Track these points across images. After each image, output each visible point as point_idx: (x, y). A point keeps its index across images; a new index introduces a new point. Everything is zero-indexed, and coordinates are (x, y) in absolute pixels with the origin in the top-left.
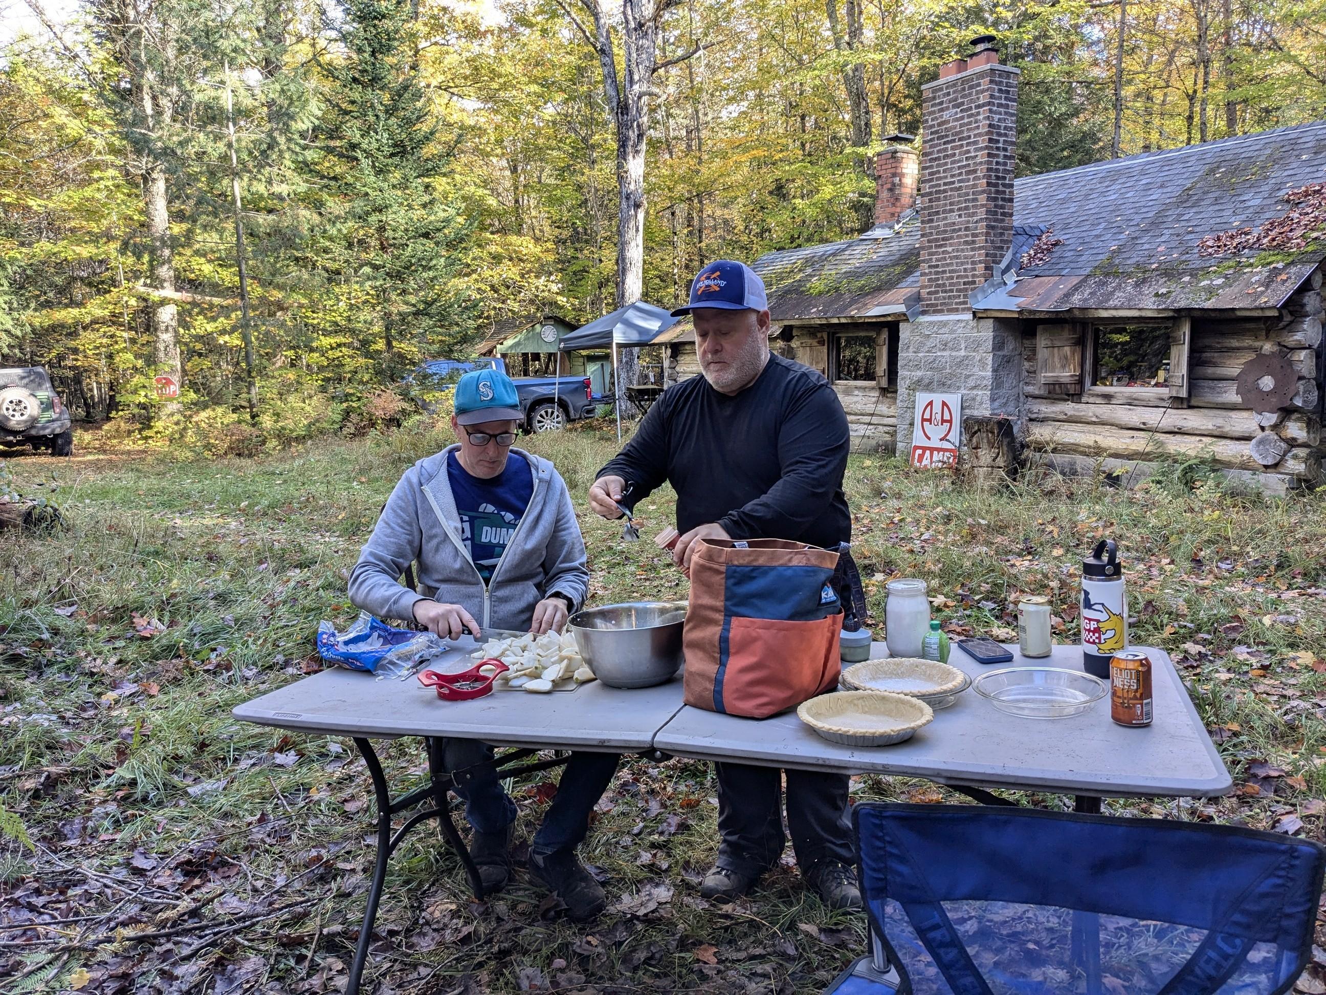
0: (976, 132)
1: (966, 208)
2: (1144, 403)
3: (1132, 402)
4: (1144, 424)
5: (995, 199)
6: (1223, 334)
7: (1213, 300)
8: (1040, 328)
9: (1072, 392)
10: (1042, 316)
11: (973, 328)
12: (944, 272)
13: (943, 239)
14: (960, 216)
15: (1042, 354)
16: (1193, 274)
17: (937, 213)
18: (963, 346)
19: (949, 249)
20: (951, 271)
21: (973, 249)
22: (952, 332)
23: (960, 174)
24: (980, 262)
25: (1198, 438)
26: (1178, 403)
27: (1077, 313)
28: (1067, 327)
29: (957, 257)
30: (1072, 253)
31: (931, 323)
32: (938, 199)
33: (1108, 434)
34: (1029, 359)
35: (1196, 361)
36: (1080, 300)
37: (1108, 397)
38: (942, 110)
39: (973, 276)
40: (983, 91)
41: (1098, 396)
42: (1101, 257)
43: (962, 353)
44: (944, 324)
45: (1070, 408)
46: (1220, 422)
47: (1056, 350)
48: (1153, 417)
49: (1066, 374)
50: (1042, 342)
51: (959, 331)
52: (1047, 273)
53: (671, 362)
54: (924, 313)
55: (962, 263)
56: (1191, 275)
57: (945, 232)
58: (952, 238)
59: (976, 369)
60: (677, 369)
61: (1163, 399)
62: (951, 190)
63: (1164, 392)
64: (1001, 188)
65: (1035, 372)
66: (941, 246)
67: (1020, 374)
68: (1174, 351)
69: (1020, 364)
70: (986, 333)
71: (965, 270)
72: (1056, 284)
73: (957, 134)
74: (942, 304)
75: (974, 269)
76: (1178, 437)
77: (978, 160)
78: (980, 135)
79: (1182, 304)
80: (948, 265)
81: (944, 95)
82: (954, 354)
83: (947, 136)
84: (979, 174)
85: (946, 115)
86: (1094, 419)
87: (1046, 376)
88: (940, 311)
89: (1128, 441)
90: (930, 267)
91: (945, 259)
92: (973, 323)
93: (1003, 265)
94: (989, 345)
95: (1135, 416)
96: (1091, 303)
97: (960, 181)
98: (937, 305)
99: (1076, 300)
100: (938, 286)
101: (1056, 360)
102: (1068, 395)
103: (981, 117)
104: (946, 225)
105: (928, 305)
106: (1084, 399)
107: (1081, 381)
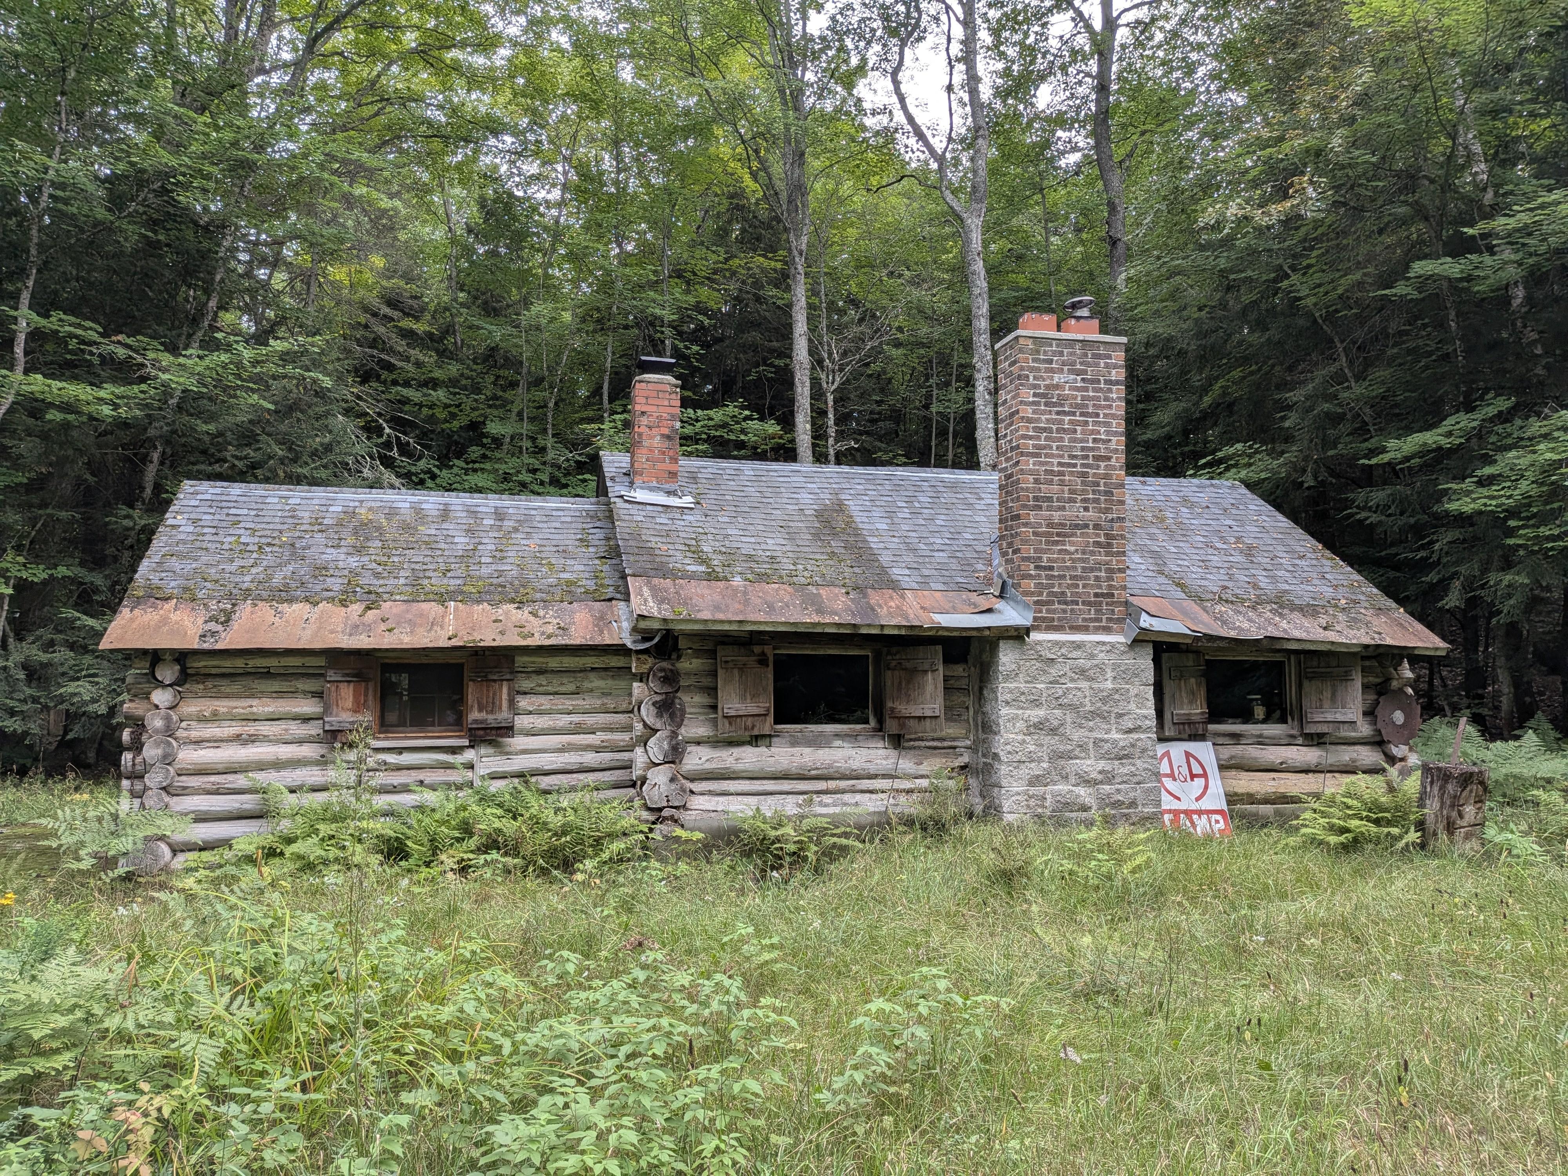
0: (1107, 411)
1: (1096, 501)
4: (1280, 764)
8: (1164, 656)
9: (1199, 730)
11: (1123, 653)
12: (1062, 577)
13: (1058, 535)
14: (1086, 509)
15: (1169, 687)
17: (1048, 499)
18: (1109, 675)
19: (1073, 549)
20: (1072, 578)
21: (1108, 554)
23: (1085, 457)
24: (1120, 571)
26: (1309, 740)
28: (1191, 656)
29: (1084, 560)
32: (1051, 482)
38: (1052, 371)
43: (1109, 685)
44: (1078, 646)
48: (1290, 755)
49: (1197, 712)
51: (1102, 656)
55: (1092, 570)
57: (1063, 525)
58: (1072, 535)
59: (1132, 706)
62: (1072, 473)
66: (1057, 543)
70: (1144, 660)
71: (1097, 578)
72: (1176, 607)
73: (1077, 406)
74: (1059, 619)
78: (1112, 416)
80: (1069, 568)
81: (1054, 353)
82: (1095, 686)
83: (1062, 405)
84: (1114, 462)
85: (1057, 378)
87: (1178, 713)
88: (1058, 629)
90: (1037, 567)
91: (1063, 560)
95: (1271, 756)
97: (1083, 465)
98: (1052, 620)
100: (1054, 594)
101: (1184, 694)
103: (1113, 396)
104: (1062, 517)
105: (1036, 618)
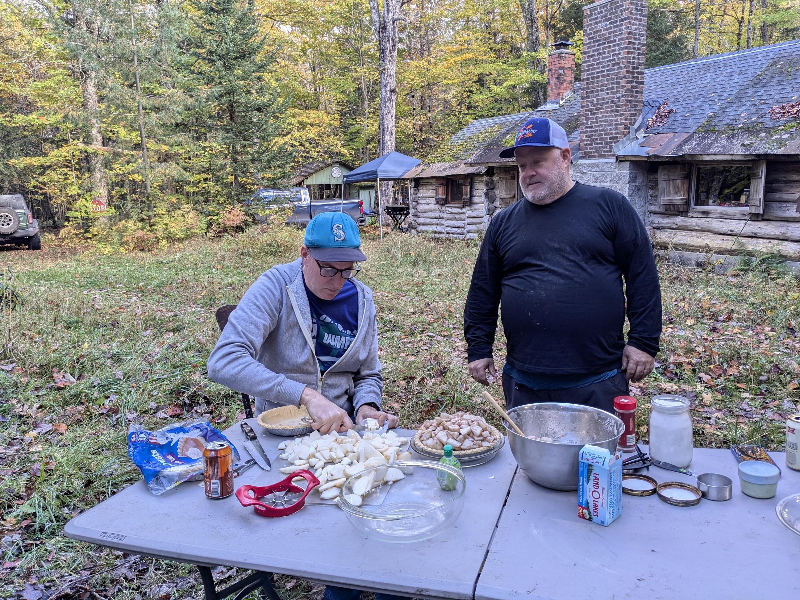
0: (620, 37)
1: (612, 88)
2: (732, 217)
3: (723, 217)
4: (731, 231)
5: (632, 82)
6: (788, 171)
7: (783, 148)
8: (660, 168)
9: (681, 210)
10: (663, 160)
11: (616, 168)
12: (596, 131)
13: (596, 109)
14: (608, 94)
15: (662, 184)
16: (768, 131)
17: (592, 92)
18: (609, 179)
19: (600, 116)
20: (601, 131)
21: (616, 116)
22: (601, 170)
23: (609, 66)
24: (621, 124)
25: (768, 241)
26: (755, 217)
27: (688, 157)
28: (679, 166)
30: (682, 118)
31: (587, 164)
32: (593, 83)
33: (706, 237)
34: (652, 188)
35: (768, 190)
36: (689, 149)
37: (706, 214)
38: (597, 23)
39: (616, 133)
40: (625, 10)
41: (699, 212)
42: (702, 120)
43: (608, 184)
44: (596, 165)
45: (679, 220)
46: (783, 230)
47: (671, 182)
48: (737, 226)
49: (678, 198)
50: (661, 177)
51: (607, 169)
52: (665, 131)
53: (415, 190)
54: (582, 158)
55: (609, 125)
56: (766, 132)
57: (597, 104)
58: (602, 108)
60: (419, 195)
61: (744, 215)
62: (602, 76)
63: (746, 210)
64: (636, 75)
65: (656, 197)
66: (594, 114)
67: (646, 198)
68: (753, 183)
69: (646, 191)
70: (625, 171)
71: (611, 129)
72: (672, 139)
73: (607, 39)
74: (594, 152)
75: (617, 129)
76: (754, 240)
77: (621, 56)
78: (622, 39)
79: (762, 151)
80: (599, 126)
81: (598, 13)
83: (600, 40)
84: (621, 65)
85: (599, 26)
86: (696, 228)
87: (664, 199)
88: (593, 157)
89: (720, 242)
90: (587, 127)
91: (597, 122)
92: (616, 165)
93: (636, 126)
94: (627, 179)
95: (725, 226)
96: (698, 151)
97: (608, 70)
98: (591, 153)
99: (687, 149)
100: (592, 140)
101: (671, 189)
102: (679, 212)
103: (623, 27)
104: (598, 100)
105: (585, 153)
106: (690, 215)
107: (687, 203)
